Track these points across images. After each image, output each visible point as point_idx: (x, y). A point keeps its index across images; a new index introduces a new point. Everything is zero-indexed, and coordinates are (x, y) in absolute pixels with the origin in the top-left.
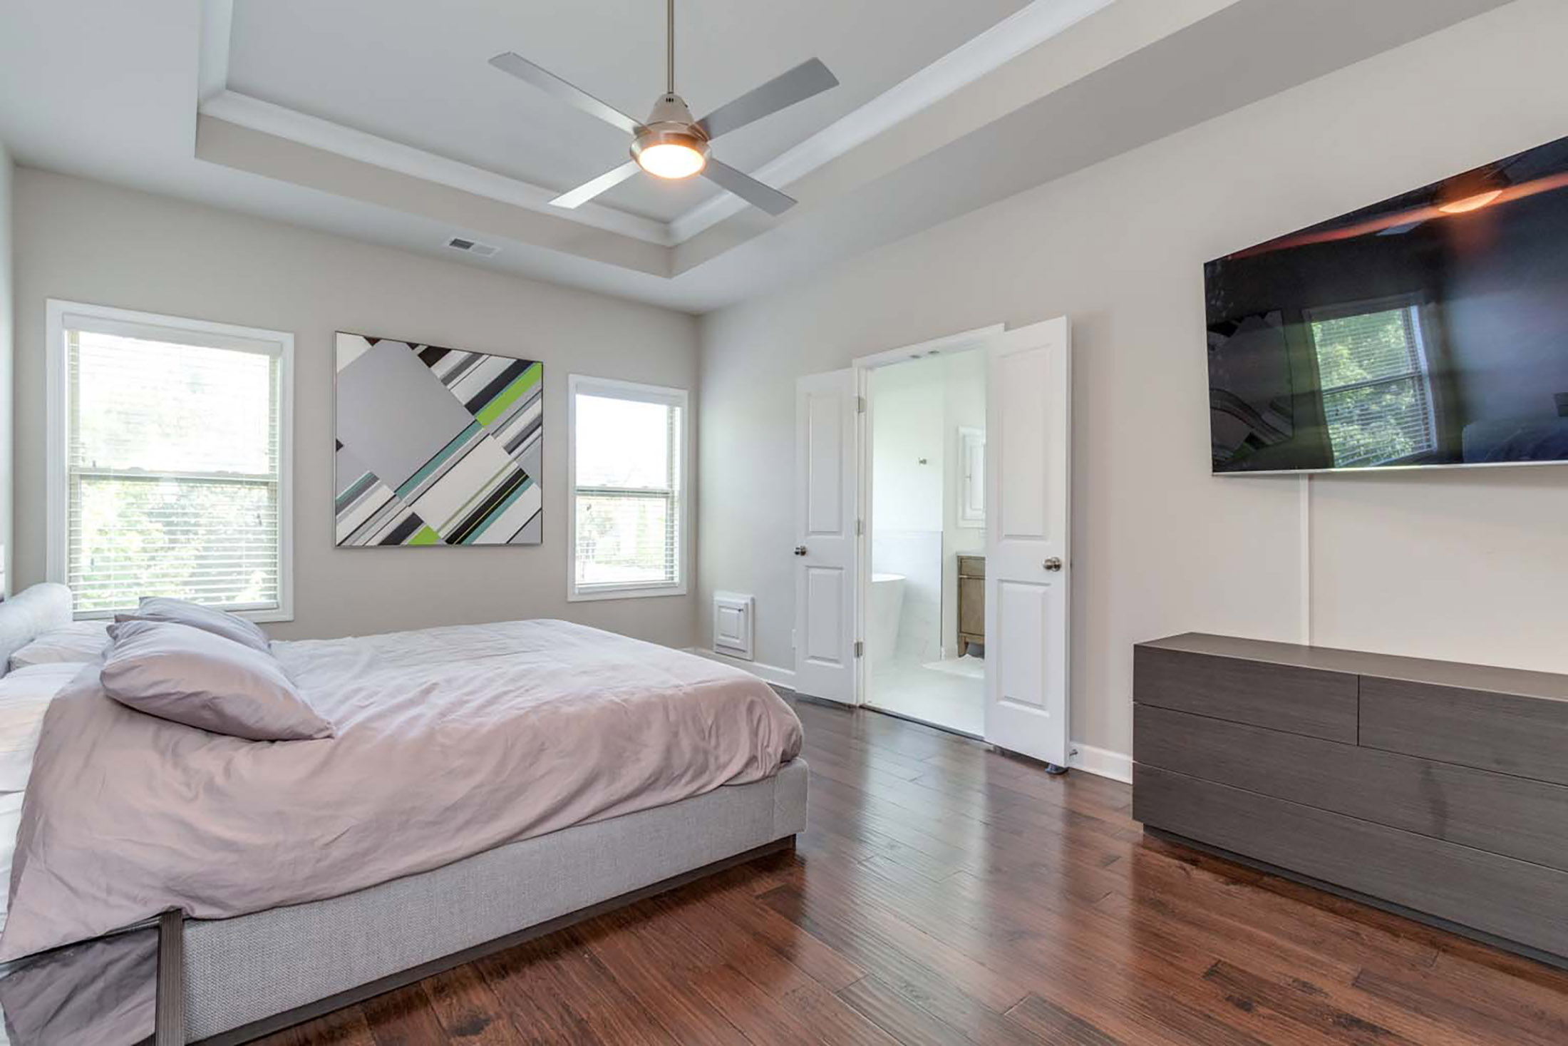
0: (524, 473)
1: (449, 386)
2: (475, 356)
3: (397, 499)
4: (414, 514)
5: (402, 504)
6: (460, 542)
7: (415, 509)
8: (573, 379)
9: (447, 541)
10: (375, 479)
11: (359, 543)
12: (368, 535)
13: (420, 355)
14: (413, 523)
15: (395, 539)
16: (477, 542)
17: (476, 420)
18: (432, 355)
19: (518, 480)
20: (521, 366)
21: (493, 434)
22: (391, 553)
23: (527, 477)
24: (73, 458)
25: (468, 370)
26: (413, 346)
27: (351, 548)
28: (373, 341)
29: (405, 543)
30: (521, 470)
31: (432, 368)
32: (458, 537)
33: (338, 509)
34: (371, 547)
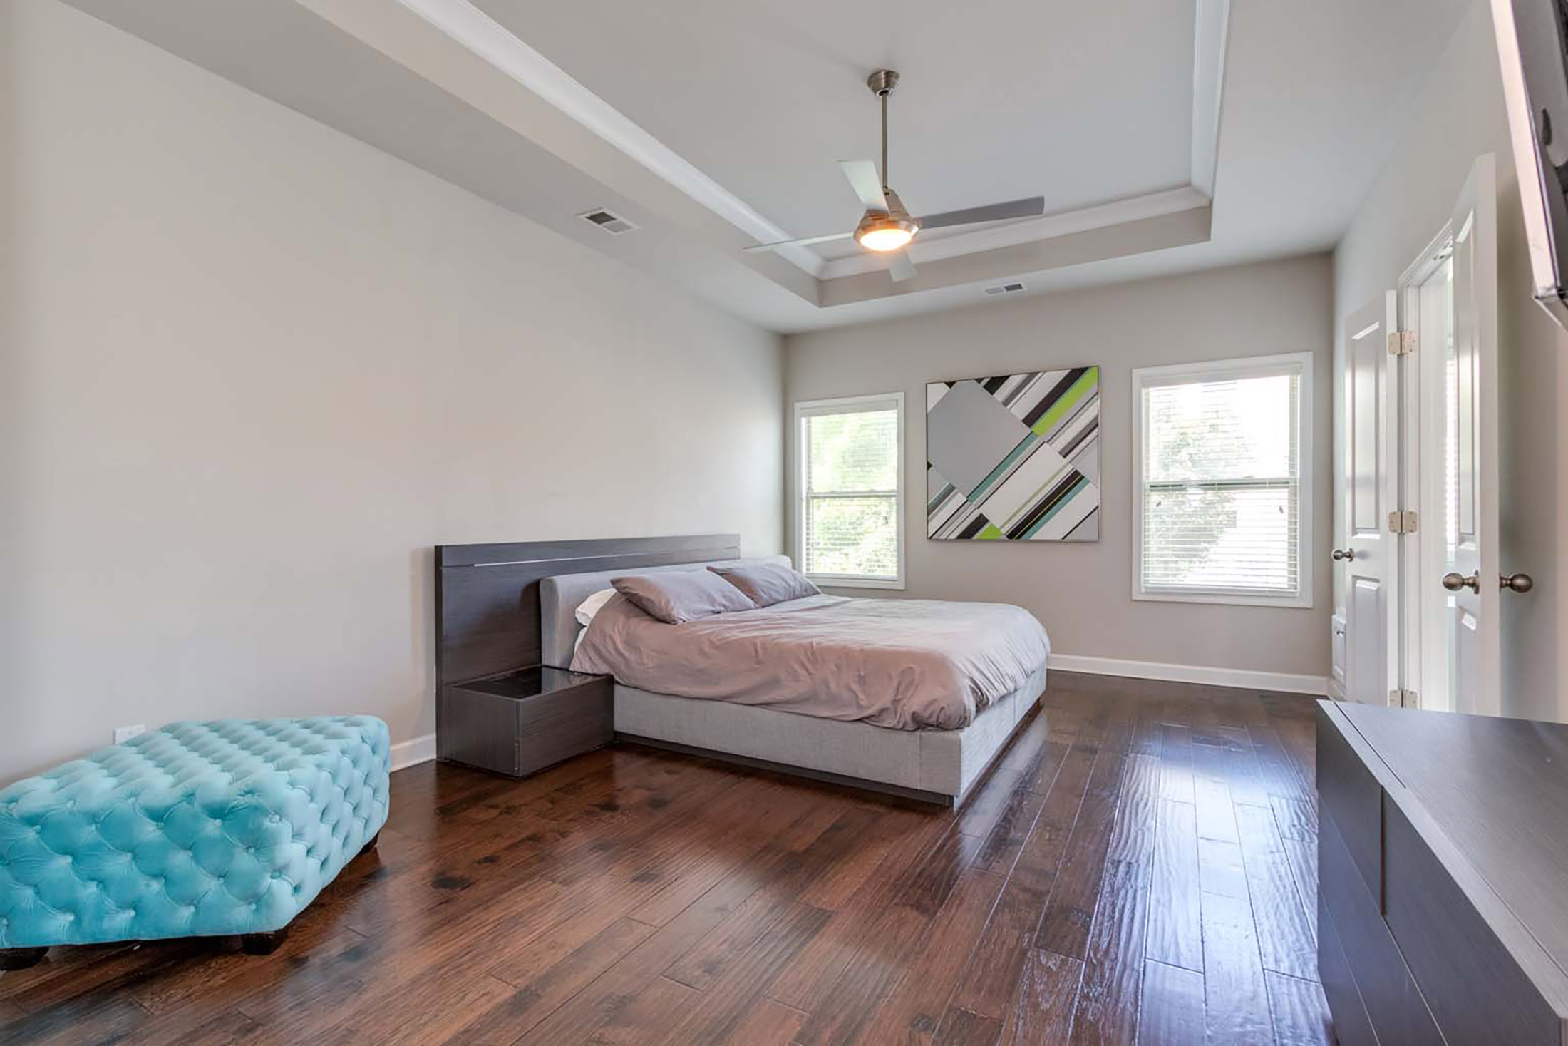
0: (1080, 474)
1: (1008, 407)
2: (1032, 375)
3: (968, 503)
4: (981, 515)
5: (972, 507)
6: (1019, 537)
7: (983, 510)
8: (1137, 373)
9: (1008, 537)
10: (953, 488)
11: (942, 537)
12: (948, 532)
13: (985, 387)
14: (981, 521)
15: (968, 534)
16: (1032, 538)
17: (1032, 432)
18: (994, 384)
19: (1074, 480)
20: (1076, 374)
21: (1048, 442)
22: (965, 545)
23: (1083, 477)
24: (809, 488)
25: (1026, 388)
26: (979, 381)
27: (937, 540)
28: (950, 384)
29: (975, 537)
30: (1076, 471)
31: (995, 395)
32: (1017, 533)
33: (929, 511)
34: (951, 540)
